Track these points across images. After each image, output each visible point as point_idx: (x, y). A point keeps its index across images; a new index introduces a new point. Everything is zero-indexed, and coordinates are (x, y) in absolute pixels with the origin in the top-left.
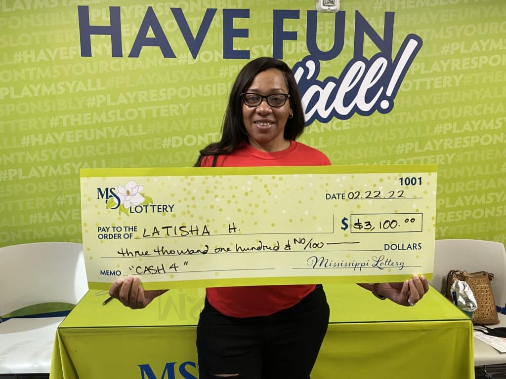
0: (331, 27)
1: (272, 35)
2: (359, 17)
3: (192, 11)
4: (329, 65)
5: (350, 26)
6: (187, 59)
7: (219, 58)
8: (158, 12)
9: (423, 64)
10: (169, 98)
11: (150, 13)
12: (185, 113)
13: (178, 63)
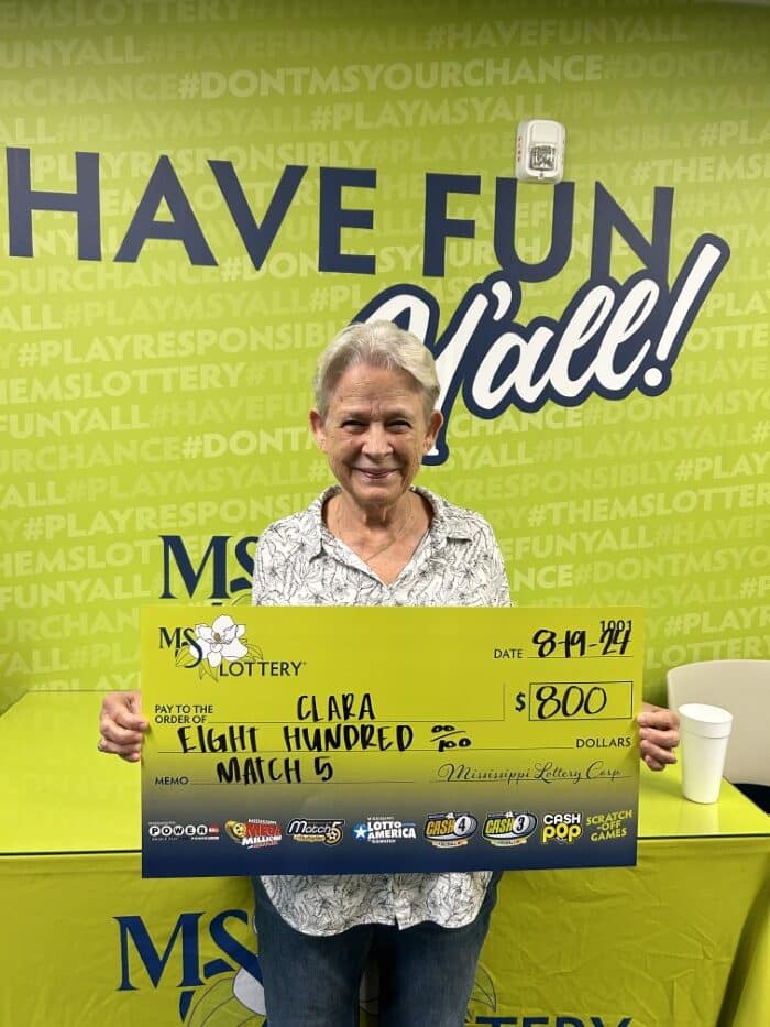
0: (543, 215)
1: (423, 225)
2: (602, 195)
3: (254, 168)
4: (540, 293)
5: (584, 212)
6: (241, 269)
7: (309, 268)
8: (182, 167)
9: (731, 295)
10: (201, 351)
11: (164, 169)
12: (233, 383)
13: (221, 278)
